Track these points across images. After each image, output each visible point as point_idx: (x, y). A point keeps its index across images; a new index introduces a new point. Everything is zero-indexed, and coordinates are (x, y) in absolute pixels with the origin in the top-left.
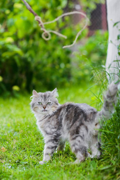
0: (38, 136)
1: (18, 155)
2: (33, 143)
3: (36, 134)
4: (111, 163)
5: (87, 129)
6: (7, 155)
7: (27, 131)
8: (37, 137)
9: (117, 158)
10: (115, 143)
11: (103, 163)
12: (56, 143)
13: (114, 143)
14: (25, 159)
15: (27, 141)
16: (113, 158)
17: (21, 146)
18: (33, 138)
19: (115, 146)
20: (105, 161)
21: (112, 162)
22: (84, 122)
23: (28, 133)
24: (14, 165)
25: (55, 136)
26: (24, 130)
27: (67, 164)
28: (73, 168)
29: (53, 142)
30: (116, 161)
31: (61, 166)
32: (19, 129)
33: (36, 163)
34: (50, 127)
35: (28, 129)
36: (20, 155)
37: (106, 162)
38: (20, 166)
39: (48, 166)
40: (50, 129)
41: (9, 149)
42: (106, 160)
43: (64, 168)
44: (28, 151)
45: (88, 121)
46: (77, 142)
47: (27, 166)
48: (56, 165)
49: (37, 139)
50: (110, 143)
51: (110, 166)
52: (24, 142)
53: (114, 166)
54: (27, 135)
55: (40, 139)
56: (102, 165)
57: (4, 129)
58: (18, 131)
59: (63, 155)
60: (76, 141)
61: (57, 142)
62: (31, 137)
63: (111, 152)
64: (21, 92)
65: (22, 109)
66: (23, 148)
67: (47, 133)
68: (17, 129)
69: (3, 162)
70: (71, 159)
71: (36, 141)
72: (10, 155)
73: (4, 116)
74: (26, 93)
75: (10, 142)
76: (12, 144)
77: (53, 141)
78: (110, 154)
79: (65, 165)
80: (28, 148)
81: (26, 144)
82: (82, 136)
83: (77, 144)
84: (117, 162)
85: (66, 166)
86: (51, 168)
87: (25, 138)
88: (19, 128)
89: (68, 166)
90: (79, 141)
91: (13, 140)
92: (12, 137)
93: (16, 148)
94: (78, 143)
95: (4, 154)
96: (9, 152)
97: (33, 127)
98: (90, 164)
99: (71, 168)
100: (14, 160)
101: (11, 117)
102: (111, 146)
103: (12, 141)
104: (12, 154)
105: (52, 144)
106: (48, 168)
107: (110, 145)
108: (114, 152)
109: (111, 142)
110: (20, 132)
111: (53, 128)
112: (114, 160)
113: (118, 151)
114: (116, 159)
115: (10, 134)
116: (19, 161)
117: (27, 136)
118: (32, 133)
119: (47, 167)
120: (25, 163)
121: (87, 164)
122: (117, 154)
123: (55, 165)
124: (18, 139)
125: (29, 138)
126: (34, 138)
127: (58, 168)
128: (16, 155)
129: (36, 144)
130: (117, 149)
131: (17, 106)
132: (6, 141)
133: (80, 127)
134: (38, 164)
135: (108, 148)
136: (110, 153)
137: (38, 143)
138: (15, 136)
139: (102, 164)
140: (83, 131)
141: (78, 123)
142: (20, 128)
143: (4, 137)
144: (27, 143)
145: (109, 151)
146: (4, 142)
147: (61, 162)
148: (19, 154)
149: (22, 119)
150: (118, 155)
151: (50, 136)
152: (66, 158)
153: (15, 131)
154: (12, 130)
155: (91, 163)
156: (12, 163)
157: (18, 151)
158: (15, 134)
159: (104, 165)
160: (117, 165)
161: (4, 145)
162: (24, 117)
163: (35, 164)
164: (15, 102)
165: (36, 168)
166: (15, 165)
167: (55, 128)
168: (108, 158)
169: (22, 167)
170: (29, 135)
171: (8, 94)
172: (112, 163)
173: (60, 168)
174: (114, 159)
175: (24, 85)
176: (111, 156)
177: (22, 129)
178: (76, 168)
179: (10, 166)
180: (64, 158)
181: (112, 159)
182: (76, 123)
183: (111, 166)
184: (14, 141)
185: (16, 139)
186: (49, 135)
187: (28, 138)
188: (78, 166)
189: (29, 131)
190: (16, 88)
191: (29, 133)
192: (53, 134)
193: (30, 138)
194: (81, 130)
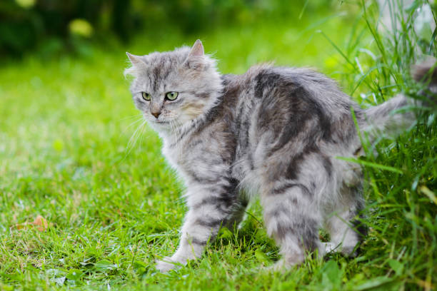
0: (153, 182)
1: (89, 243)
2: (136, 203)
3: (146, 175)
4: (391, 270)
5: (328, 164)
6: (52, 241)
7: (116, 164)
8: (150, 184)
9: (410, 254)
10: (403, 206)
11: (363, 268)
12: (227, 210)
13: (398, 205)
14: (111, 254)
15: (116, 197)
16: (394, 253)
17: (97, 212)
18: (137, 186)
19: (401, 215)
20: (370, 262)
21: (391, 265)
22: (322, 144)
23: (119, 171)
24: (74, 274)
25: (225, 187)
26: (108, 161)
27: (246, 270)
28: (265, 285)
29: (218, 207)
30: (406, 262)
31: (228, 276)
32: (93, 159)
33: (147, 269)
34: (205, 161)
35: (119, 158)
36: (95, 242)
37: (373, 265)
38: (95, 276)
39: (185, 277)
40: (205, 165)
41: (58, 223)
42: (371, 260)
43: (237, 284)
44: (119, 230)
45: (335, 142)
46: (287, 203)
47: (118, 279)
48: (212, 273)
49: (150, 192)
50: (388, 205)
51: (386, 278)
52: (108, 200)
53: (399, 279)
54: (116, 177)
55: (158, 192)
56: (360, 276)
57: (42, 159)
58: (89, 165)
59: (234, 243)
60: (284, 199)
61: (230, 207)
62: (129, 184)
63: (390, 234)
64: (97, 39)
65: (100, 95)
66: (103, 219)
67: (197, 179)
68: (84, 159)
69: (39, 266)
70: (259, 256)
71: (145, 196)
72: (62, 242)
73: (43, 115)
74: (114, 42)
75: (63, 201)
76: (67, 206)
77: (217, 203)
78: (385, 241)
79: (241, 274)
80: (120, 221)
81: (114, 208)
82: (308, 186)
83: (285, 211)
84: (408, 265)
85: (242, 278)
86: (193, 283)
87: (110, 187)
88: (89, 156)
89: (249, 279)
90: (295, 201)
91: (71, 192)
92: (70, 185)
93: (83, 218)
94: (291, 208)
95: (43, 239)
96: (59, 233)
97: (137, 153)
98: (321, 271)
99: (261, 285)
100: (75, 258)
101: (65, 119)
102: (390, 214)
103: (68, 195)
104: (69, 237)
105: (212, 213)
106: (184, 283)
107: (385, 212)
108: (399, 233)
109: (389, 202)
110: (94, 167)
111: (217, 163)
112: (398, 259)
113: (411, 229)
114: (406, 255)
115: (63, 175)
116: (91, 261)
117: (116, 181)
118: (132, 171)
119: (182, 280)
120: (111, 269)
121: (310, 273)
122: (409, 239)
123: (208, 274)
124: (87, 191)
125: (122, 186)
126: (139, 188)
127: (216, 283)
128: (80, 241)
129: (147, 206)
130: (408, 223)
131: (85, 86)
132: (49, 196)
133: (305, 157)
134: (153, 272)
135: (381, 221)
136: (387, 237)
137: (155, 205)
138: (78, 179)
139: (361, 271)
140: (312, 170)
141: (298, 146)
142: (95, 153)
143: (43, 186)
144: (117, 203)
145: (384, 231)
146: (42, 199)
147: (228, 265)
148: (92, 240)
149: (100, 127)
150: (411, 242)
151: (207, 186)
152: (243, 251)
153: (78, 164)
154: (68, 162)
155: (324, 271)
156: (68, 268)
157: (88, 230)
158: (77, 176)
159: (365, 275)
160: (409, 277)
161: (44, 210)
162: (107, 121)
163: (144, 270)
164: (78, 71)
165: (147, 285)
166: (78, 275)
167: (224, 160)
168: (381, 253)
169: (101, 280)
170: (125, 178)
171: (55, 45)
172: (393, 268)
173: (223, 285)
174: (400, 256)
175: (106, 17)
176: (390, 248)
177: (101, 160)
178: (277, 284)
179: (63, 279)
180: (236, 251)
181: (391, 256)
182: (295, 144)
183: (390, 280)
184: (75, 196)
185: (81, 191)
186: (205, 184)
187: (119, 186)
188: (283, 277)
189: (124, 166)
190: (80, 27)
191: (123, 172)
192: (218, 180)
193: (126, 187)
194: (305, 165)
